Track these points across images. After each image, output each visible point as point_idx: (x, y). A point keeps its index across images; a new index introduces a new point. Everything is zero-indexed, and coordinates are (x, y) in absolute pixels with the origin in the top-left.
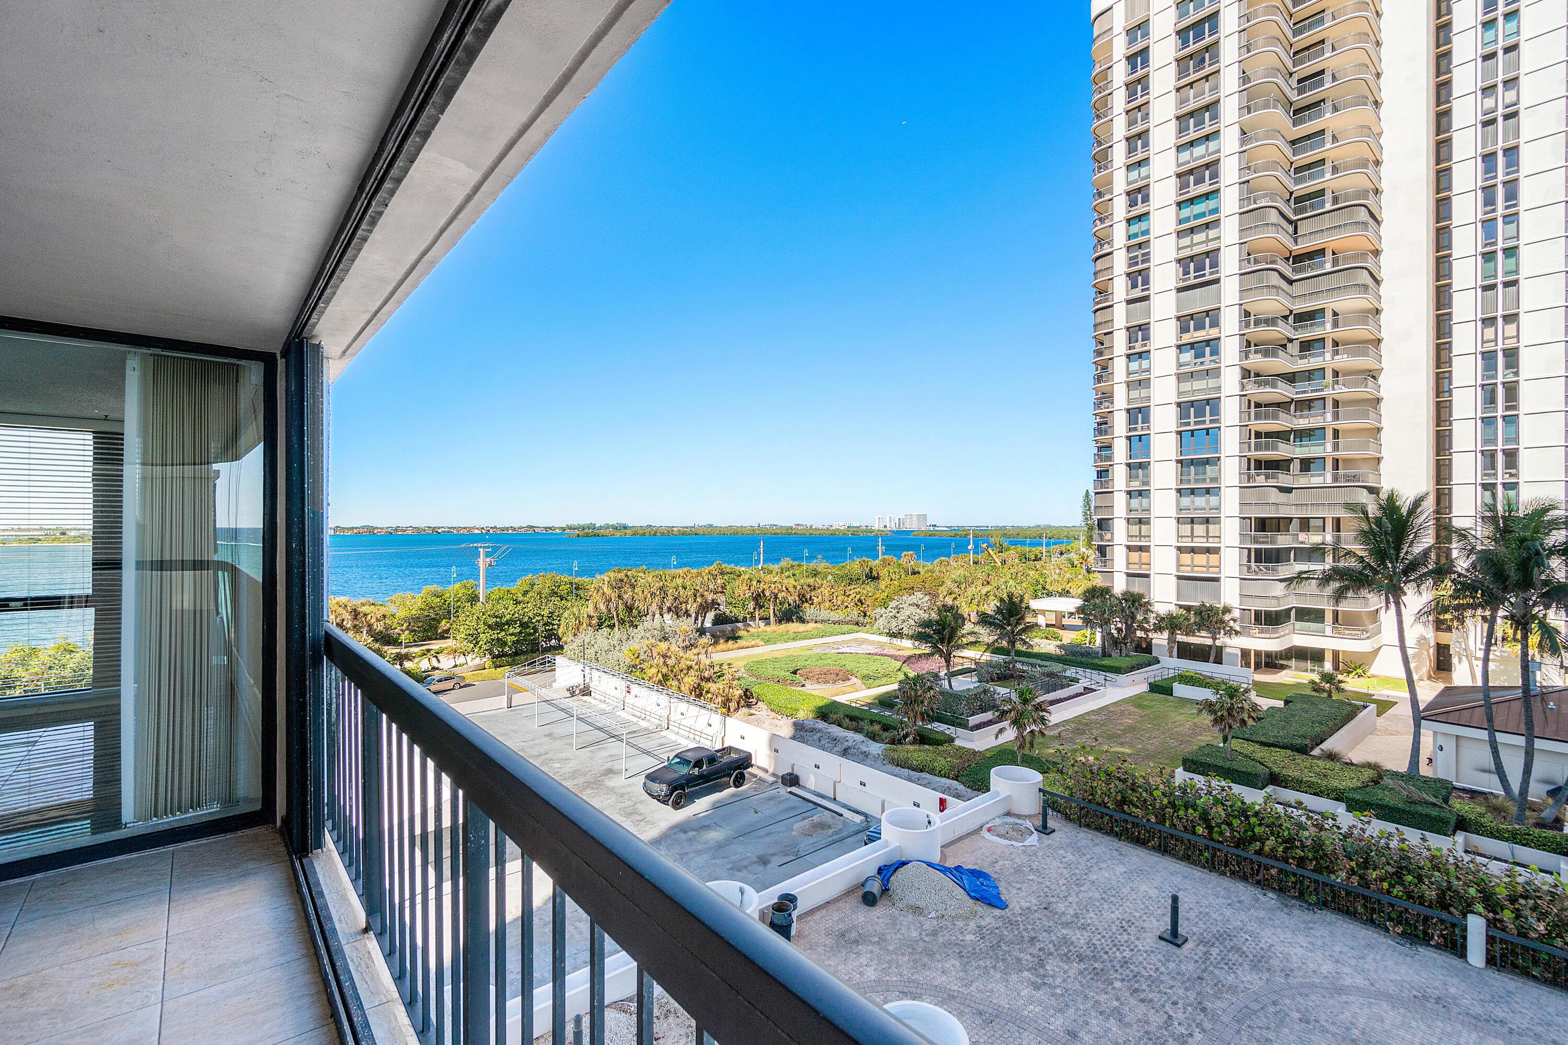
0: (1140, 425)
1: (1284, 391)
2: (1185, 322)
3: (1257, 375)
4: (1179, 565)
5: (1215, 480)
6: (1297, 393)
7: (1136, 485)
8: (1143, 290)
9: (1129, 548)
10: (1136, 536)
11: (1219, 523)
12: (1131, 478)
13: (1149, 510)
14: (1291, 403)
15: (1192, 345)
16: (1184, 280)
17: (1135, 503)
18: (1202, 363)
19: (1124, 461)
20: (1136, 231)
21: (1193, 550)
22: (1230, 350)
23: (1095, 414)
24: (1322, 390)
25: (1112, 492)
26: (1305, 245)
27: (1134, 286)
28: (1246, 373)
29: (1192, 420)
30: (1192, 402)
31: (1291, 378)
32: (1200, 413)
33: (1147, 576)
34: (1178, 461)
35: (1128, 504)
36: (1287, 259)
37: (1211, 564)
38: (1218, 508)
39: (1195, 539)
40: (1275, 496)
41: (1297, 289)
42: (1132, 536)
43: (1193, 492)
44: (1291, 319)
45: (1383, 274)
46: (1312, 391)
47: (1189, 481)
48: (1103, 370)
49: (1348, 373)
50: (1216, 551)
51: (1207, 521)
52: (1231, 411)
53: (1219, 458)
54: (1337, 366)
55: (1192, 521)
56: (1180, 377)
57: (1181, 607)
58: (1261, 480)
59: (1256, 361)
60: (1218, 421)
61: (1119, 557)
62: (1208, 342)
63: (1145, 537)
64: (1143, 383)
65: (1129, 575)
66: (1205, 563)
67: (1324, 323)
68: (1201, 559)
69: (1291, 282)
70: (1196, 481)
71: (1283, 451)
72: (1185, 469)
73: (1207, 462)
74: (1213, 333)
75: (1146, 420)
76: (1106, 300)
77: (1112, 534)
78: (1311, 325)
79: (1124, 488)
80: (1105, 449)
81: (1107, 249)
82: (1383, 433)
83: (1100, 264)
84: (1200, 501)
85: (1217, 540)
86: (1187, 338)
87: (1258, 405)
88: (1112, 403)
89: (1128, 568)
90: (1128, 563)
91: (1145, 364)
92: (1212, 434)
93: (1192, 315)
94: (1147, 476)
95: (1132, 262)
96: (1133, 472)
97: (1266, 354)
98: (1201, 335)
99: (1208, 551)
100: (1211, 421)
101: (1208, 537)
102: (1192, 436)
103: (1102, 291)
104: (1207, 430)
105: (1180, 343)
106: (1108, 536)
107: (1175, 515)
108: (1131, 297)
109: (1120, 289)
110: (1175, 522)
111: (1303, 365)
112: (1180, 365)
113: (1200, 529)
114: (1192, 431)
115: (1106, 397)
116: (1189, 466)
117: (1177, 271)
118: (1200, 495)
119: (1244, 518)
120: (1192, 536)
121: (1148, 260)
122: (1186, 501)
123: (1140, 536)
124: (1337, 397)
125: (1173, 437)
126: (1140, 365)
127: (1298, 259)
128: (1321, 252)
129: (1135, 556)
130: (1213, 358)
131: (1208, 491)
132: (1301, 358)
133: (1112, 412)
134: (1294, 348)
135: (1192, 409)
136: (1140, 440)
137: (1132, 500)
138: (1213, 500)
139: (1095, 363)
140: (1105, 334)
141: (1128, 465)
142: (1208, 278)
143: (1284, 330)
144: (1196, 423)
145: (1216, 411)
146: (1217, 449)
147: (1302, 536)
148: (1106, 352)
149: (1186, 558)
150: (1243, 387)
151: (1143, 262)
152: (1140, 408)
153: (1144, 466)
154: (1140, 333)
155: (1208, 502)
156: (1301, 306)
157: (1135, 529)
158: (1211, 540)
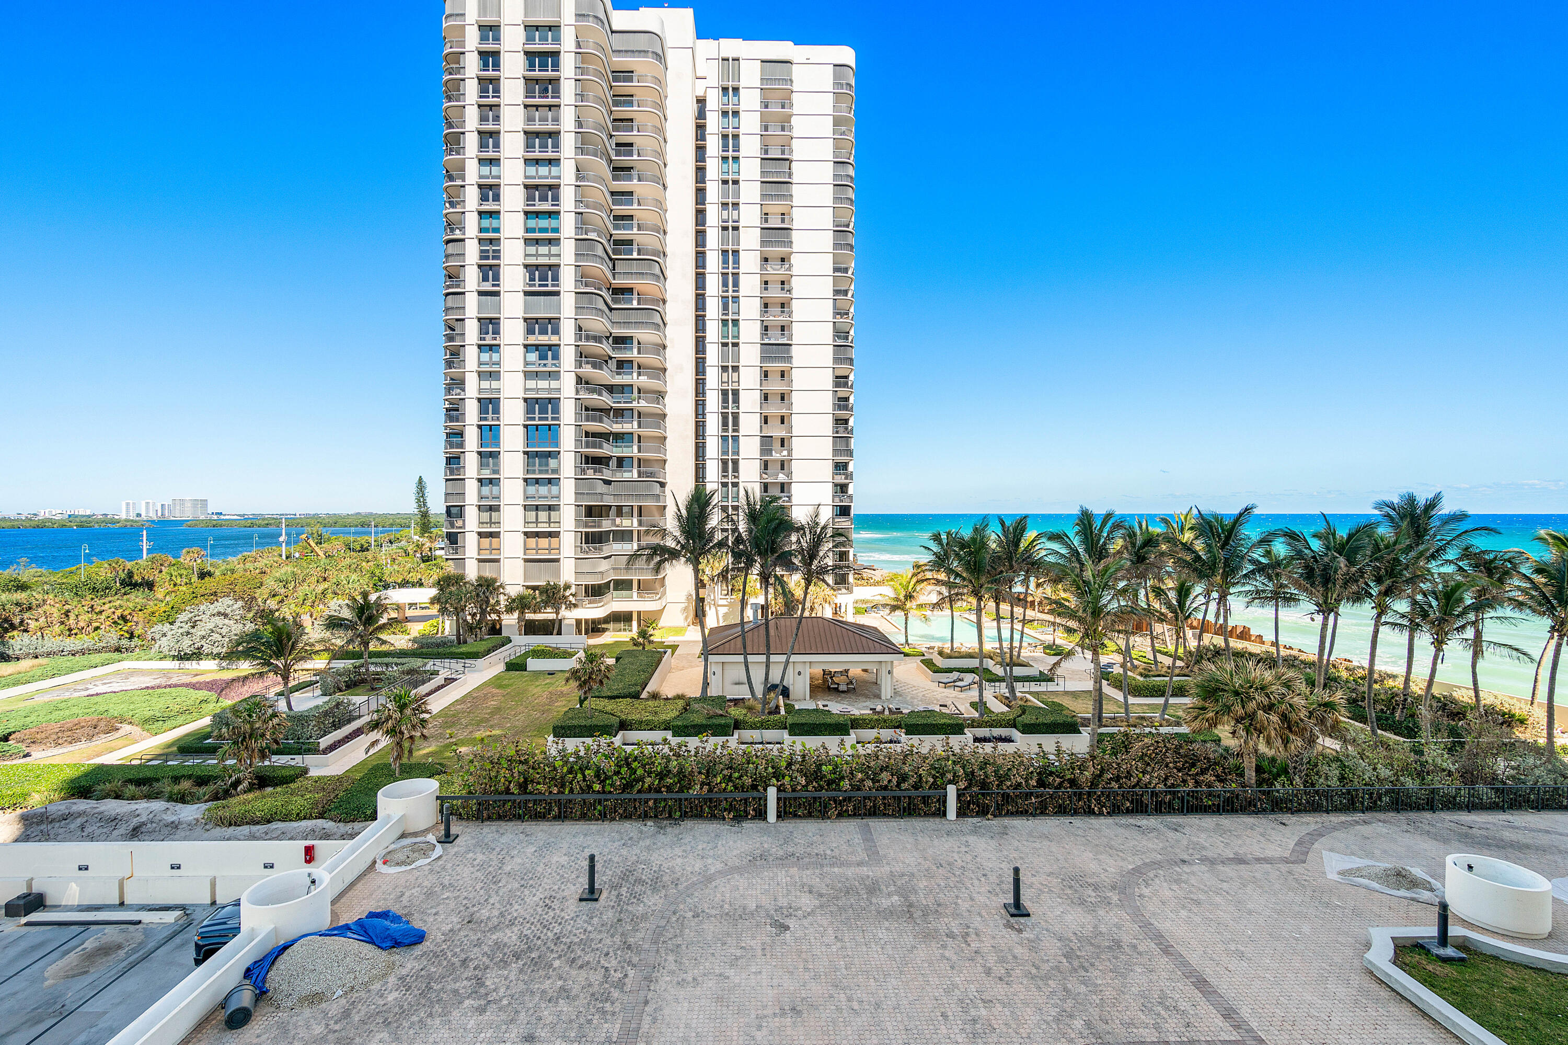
0: (490, 416)
1: (606, 400)
2: (532, 325)
3: (587, 383)
4: (526, 549)
5: (556, 471)
6: (614, 402)
7: (487, 474)
8: (493, 285)
9: (480, 534)
10: (487, 523)
11: (559, 510)
12: (482, 465)
13: (499, 498)
14: (610, 410)
15: (537, 347)
16: (530, 286)
17: (486, 490)
18: (545, 365)
19: (476, 449)
20: (488, 226)
21: (537, 535)
22: (568, 356)
23: (446, 400)
24: (631, 402)
25: (464, 479)
26: (619, 282)
27: (485, 279)
28: (579, 380)
29: (537, 416)
30: (537, 399)
31: (611, 389)
32: (543, 411)
33: (498, 561)
34: (525, 453)
35: (479, 491)
36: (609, 289)
37: (552, 547)
38: (558, 497)
39: (539, 525)
40: (601, 488)
41: (616, 316)
42: (483, 523)
43: (537, 481)
44: (611, 339)
45: (668, 319)
46: (625, 402)
47: (534, 472)
48: (454, 355)
49: (648, 392)
50: (556, 535)
51: (550, 508)
52: (568, 412)
53: (559, 452)
54: (641, 385)
55: (537, 508)
56: (528, 375)
57: (528, 587)
58: (590, 474)
59: (587, 370)
60: (558, 419)
61: (471, 543)
62: (550, 347)
63: (495, 523)
64: (494, 375)
65: (480, 561)
66: (547, 546)
67: (632, 349)
68: (544, 542)
69: (611, 309)
70: (541, 472)
71: (607, 450)
72: (531, 460)
73: (549, 455)
74: (554, 340)
75: (496, 411)
76: (458, 286)
77: (464, 521)
78: (625, 348)
79: (476, 476)
80: (455, 436)
81: (458, 234)
82: (667, 441)
83: (451, 248)
84: (543, 490)
85: (557, 525)
86: (532, 340)
87: (587, 409)
88: (464, 390)
89: (479, 554)
90: (480, 549)
91: (495, 357)
92: (553, 431)
93: (537, 319)
94: (497, 464)
95: (484, 255)
96: (484, 460)
97: (594, 366)
98: (543, 339)
99: (550, 535)
100: (553, 419)
101: (550, 522)
102: (537, 430)
103: (454, 276)
104: (550, 425)
105: (526, 342)
106: (459, 523)
107: (522, 503)
108: (482, 289)
109: (472, 279)
110: (522, 508)
111: (618, 380)
112: (526, 364)
113: (543, 515)
114: (537, 426)
115: (457, 383)
116: (534, 458)
117: (525, 275)
118: (544, 485)
119: (578, 506)
120: (537, 522)
121: (498, 258)
122: (532, 490)
123: (491, 523)
124: (640, 409)
125: (521, 430)
126: (491, 357)
127: (618, 291)
128: (630, 290)
129: (486, 542)
130: (555, 362)
131: (549, 481)
132: (618, 374)
133: (464, 399)
134: (613, 365)
135: (537, 406)
136: (491, 430)
137: (483, 488)
138: (554, 489)
139: (446, 347)
140: (457, 320)
141: (479, 453)
142: (550, 289)
143: (606, 348)
144: (540, 419)
145: (556, 410)
146: (557, 444)
147: (618, 521)
148: (458, 338)
149: (532, 542)
150: (577, 392)
151: (494, 258)
152: (490, 399)
153: (495, 455)
154: (490, 326)
155: (550, 491)
156: (618, 331)
157: (485, 516)
158: (552, 525)
